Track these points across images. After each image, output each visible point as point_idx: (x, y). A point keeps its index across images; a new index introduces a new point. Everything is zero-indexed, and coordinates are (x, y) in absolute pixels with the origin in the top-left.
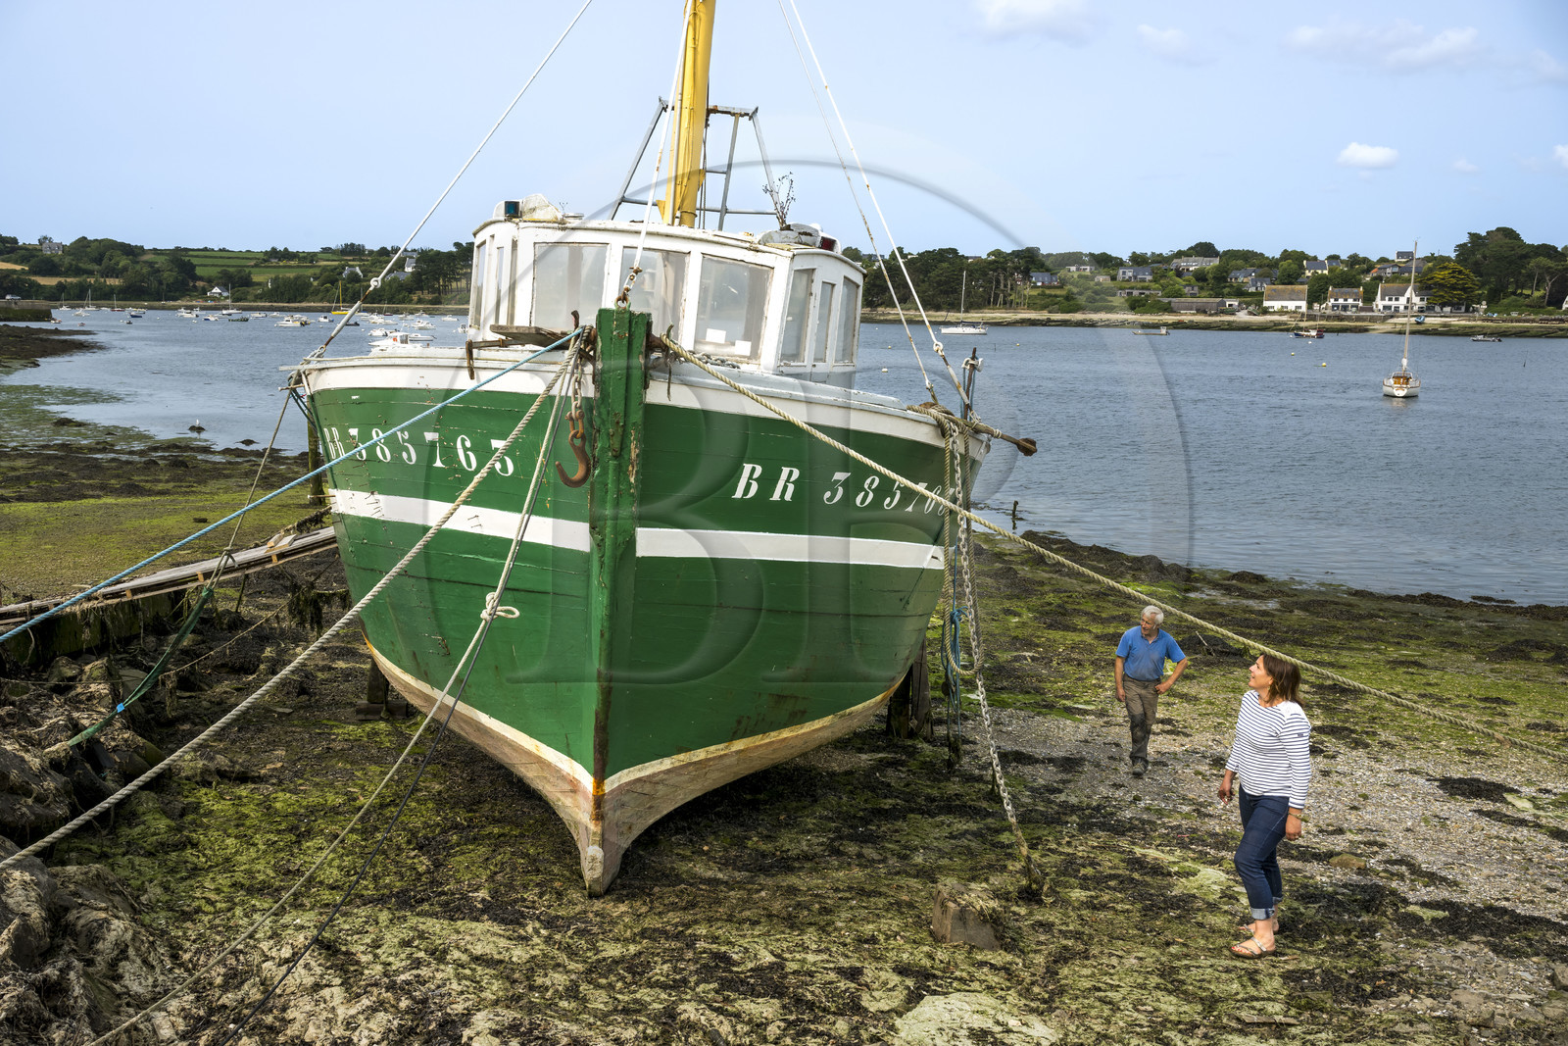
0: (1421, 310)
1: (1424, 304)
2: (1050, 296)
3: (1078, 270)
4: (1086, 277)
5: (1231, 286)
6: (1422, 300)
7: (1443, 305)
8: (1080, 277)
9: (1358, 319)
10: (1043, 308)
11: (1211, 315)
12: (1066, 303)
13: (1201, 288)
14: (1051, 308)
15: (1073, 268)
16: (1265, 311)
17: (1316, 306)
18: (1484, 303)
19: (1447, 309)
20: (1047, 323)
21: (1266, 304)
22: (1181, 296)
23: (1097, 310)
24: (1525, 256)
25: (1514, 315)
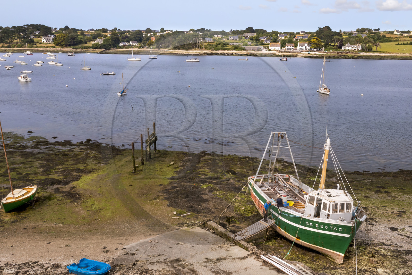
0: (309, 49)
1: (309, 48)
2: (211, 45)
3: (217, 36)
4: (220, 39)
5: (260, 42)
6: (309, 47)
7: (314, 49)
8: (219, 39)
9: (294, 52)
10: (210, 49)
11: (256, 51)
12: (216, 48)
13: (252, 42)
14: (212, 49)
15: (216, 36)
16: (270, 50)
17: (283, 48)
18: (324, 48)
19: (315, 49)
20: (212, 54)
21: (270, 48)
22: (247, 45)
23: (225, 50)
24: (333, 35)
25: (331, 51)
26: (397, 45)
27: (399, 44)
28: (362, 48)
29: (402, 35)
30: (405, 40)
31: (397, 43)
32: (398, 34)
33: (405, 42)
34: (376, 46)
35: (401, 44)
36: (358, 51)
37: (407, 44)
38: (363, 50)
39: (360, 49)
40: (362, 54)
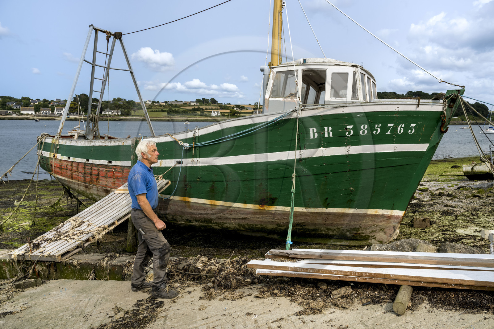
0: (68, 114)
1: (68, 112)
5: (8, 107)
11: (3, 115)
17: (37, 113)
18: (83, 112)
19: (75, 114)
21: (22, 112)
26: (150, 111)
27: (152, 111)
28: (121, 113)
29: (154, 104)
30: (157, 108)
31: (151, 110)
32: (150, 103)
33: (157, 110)
34: (134, 110)
35: (154, 111)
36: (118, 115)
37: (159, 111)
38: (122, 114)
39: (119, 114)
40: (122, 118)
